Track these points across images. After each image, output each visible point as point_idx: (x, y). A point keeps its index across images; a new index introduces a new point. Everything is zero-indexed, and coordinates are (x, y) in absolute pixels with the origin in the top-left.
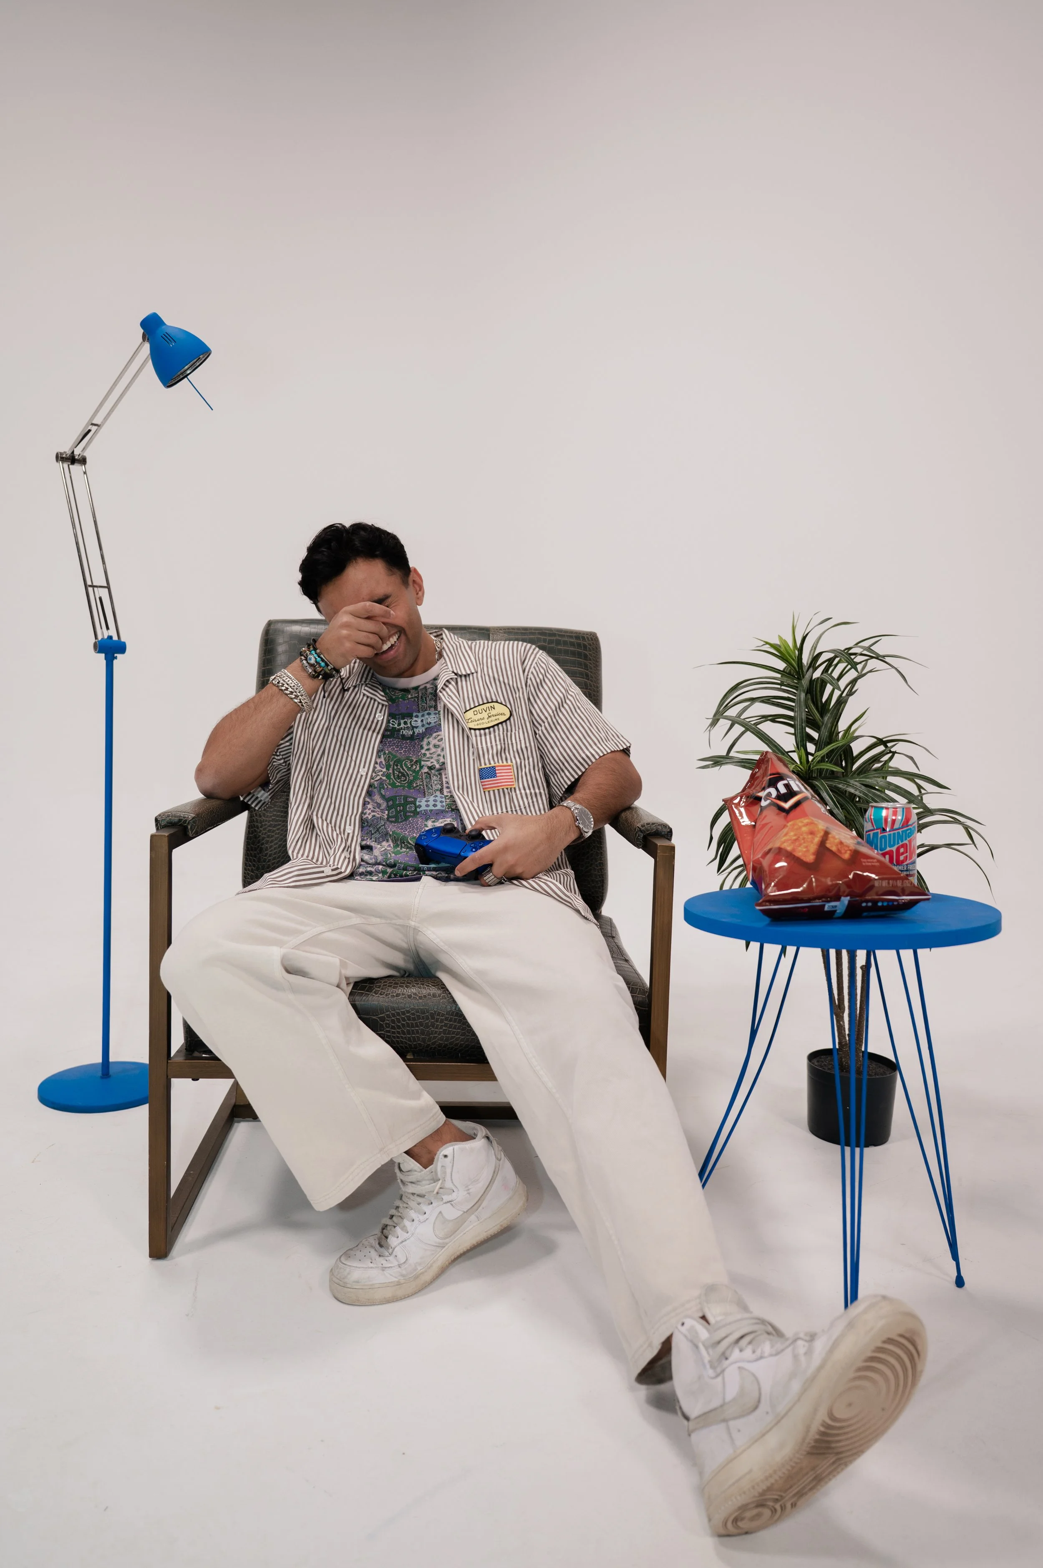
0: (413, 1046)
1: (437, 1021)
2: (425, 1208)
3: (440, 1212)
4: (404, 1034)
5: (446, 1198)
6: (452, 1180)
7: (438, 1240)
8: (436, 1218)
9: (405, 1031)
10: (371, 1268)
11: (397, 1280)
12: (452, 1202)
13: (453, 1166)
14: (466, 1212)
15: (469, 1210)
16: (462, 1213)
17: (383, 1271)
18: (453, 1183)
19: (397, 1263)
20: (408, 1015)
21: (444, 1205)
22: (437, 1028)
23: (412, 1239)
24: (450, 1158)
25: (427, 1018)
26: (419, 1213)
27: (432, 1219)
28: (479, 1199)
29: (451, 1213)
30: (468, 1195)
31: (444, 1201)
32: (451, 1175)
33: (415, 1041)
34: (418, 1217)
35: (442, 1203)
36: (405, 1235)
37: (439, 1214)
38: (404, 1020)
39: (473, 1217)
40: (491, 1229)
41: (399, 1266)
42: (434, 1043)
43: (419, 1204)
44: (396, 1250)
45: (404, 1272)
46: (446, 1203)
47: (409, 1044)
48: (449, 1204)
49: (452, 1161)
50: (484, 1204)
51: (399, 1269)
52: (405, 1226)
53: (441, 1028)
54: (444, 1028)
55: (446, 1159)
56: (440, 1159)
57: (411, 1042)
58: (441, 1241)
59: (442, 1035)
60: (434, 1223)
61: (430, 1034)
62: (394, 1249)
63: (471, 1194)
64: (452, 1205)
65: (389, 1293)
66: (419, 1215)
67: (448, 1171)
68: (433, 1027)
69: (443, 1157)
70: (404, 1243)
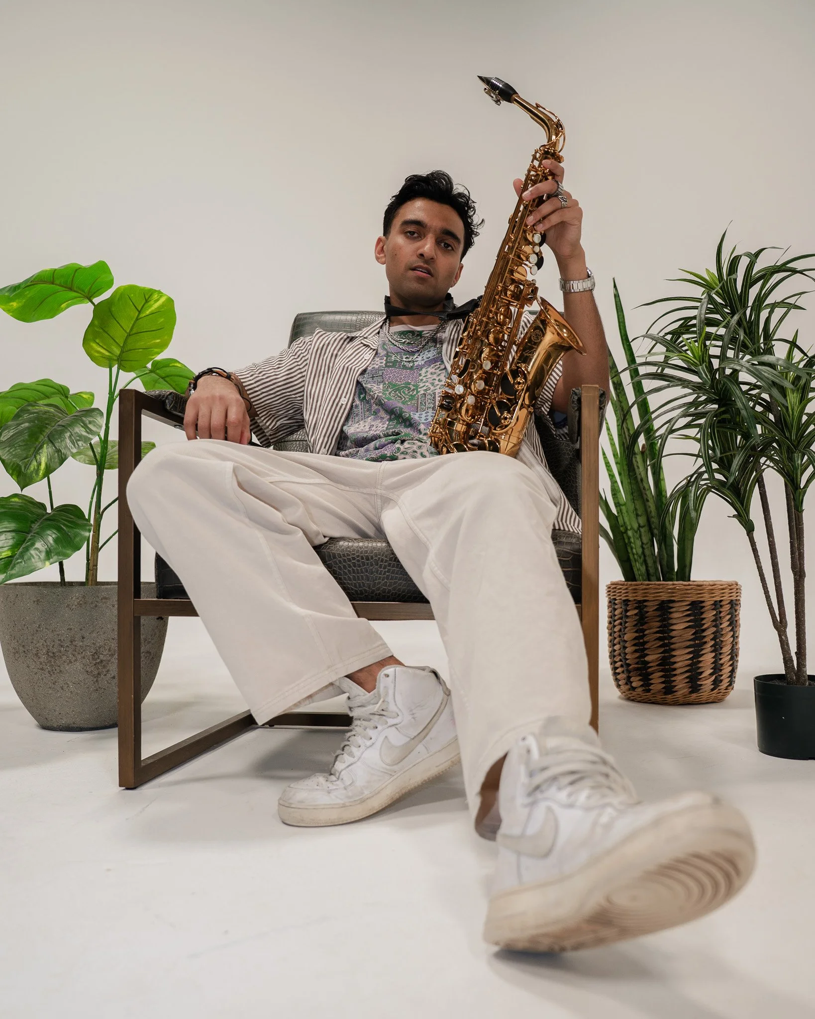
0: (359, 592)
1: (380, 567)
2: (371, 733)
3: (386, 737)
4: (350, 580)
5: (391, 721)
6: (395, 701)
7: (384, 766)
8: (382, 745)
9: (352, 577)
10: (317, 789)
11: (342, 802)
12: (397, 726)
13: (395, 686)
14: (413, 739)
15: (415, 737)
16: (408, 739)
17: (329, 793)
18: (396, 705)
19: (343, 786)
20: (354, 561)
21: (390, 729)
22: (380, 574)
23: (359, 763)
24: (391, 678)
25: (372, 565)
26: (365, 739)
27: (378, 745)
28: (426, 727)
29: (397, 739)
30: (413, 720)
31: (389, 724)
32: (394, 697)
33: (360, 586)
34: (364, 742)
35: (386, 726)
36: (351, 760)
37: (385, 739)
38: (350, 566)
39: (420, 748)
40: (442, 764)
41: (345, 789)
42: (378, 589)
43: (365, 729)
44: (342, 773)
45: (350, 794)
46: (390, 726)
47: (355, 590)
48: (393, 728)
49: (394, 681)
50: (431, 734)
51: (345, 791)
52: (351, 752)
53: (384, 574)
54: (387, 574)
55: (387, 679)
56: (381, 678)
57: (357, 588)
58: (388, 767)
59: (386, 580)
60: (381, 749)
61: (374, 581)
62: (341, 772)
63: (416, 719)
64: (397, 728)
65: (334, 815)
66: (365, 741)
67: (391, 692)
68: (377, 573)
69: (384, 677)
70: (350, 768)
